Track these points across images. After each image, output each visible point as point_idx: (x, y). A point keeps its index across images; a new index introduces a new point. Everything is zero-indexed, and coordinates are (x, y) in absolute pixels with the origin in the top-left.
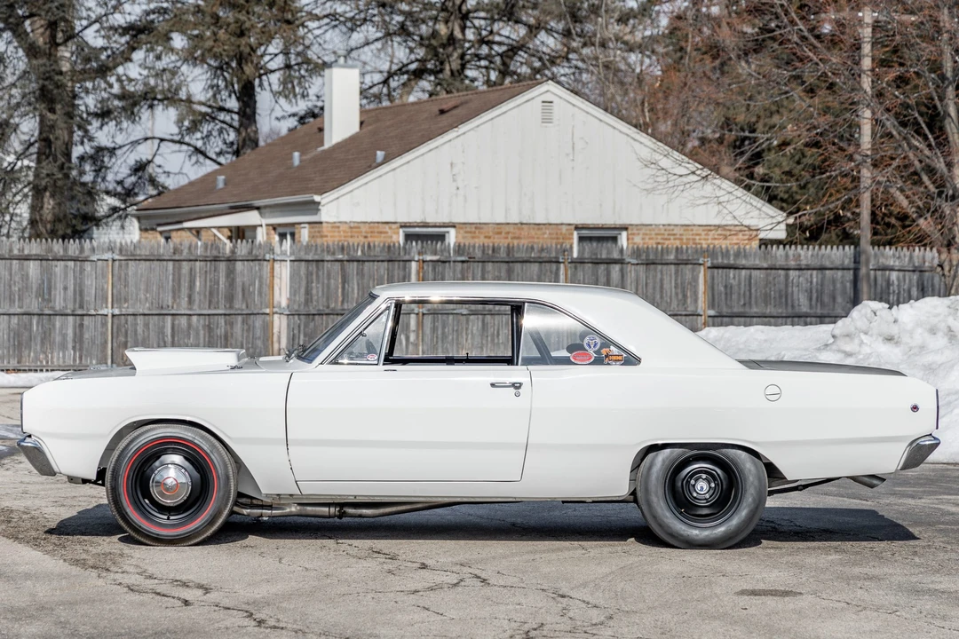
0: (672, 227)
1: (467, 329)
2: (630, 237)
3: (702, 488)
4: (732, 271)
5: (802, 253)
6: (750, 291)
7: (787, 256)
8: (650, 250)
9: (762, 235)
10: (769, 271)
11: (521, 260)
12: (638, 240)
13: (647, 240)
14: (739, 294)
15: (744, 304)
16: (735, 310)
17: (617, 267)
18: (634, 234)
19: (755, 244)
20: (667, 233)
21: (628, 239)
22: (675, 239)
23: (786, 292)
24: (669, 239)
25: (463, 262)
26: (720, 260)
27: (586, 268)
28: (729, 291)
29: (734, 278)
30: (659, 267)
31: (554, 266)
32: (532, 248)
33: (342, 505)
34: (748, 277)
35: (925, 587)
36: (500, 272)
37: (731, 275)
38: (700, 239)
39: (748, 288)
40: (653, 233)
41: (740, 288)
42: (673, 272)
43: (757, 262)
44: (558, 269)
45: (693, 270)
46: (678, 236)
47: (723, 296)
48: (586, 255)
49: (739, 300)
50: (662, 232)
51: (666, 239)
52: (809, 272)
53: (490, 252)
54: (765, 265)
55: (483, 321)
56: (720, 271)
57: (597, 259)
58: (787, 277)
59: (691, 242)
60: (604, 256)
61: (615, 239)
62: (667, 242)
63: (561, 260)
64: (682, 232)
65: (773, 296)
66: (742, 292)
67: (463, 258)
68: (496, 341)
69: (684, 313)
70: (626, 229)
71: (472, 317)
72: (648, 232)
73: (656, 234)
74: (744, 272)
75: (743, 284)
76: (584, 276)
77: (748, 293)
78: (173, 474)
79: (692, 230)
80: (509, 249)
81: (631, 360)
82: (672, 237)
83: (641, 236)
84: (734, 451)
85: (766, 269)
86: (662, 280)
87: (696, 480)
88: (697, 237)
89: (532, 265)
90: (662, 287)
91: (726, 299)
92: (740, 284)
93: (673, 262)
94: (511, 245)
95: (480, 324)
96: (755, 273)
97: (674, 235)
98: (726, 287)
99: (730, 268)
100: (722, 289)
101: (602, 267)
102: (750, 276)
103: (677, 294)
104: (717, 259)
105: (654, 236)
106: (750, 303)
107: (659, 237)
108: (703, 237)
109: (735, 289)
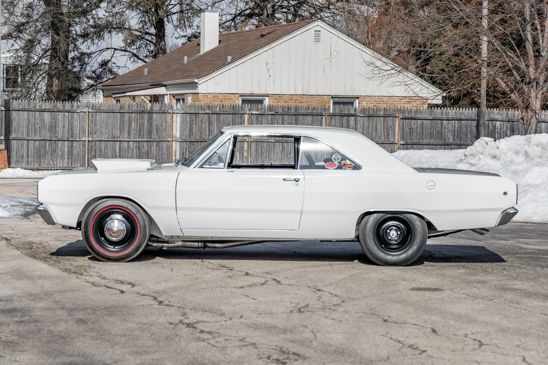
0: (382, 97)
1: (274, 150)
2: (360, 102)
3: (393, 234)
4: (413, 121)
5: (450, 111)
6: (423, 131)
7: (442, 113)
8: (370, 109)
9: (429, 102)
10: (432, 121)
11: (302, 114)
12: (364, 104)
13: (369, 104)
15: (420, 138)
16: (415, 141)
17: (353, 118)
18: (362, 101)
19: (426, 106)
20: (379, 100)
21: (359, 104)
22: (384, 104)
23: (441, 132)
24: (381, 104)
25: (272, 115)
26: (407, 115)
27: (337, 118)
28: (411, 131)
29: (414, 124)
30: (375, 118)
31: (320, 117)
32: (309, 108)
33: (205, 242)
34: (421, 124)
35: (509, 287)
36: (291, 120)
37: (413, 123)
38: (397, 104)
39: (421, 130)
40: (372, 100)
41: (417, 130)
42: (382, 121)
43: (426, 116)
44: (322, 119)
45: (393, 120)
46: (385, 102)
47: (408, 133)
48: (337, 112)
49: (417, 136)
50: (377, 100)
51: (379, 104)
52: (454, 121)
53: (286, 110)
54: (431, 118)
55: (282, 146)
56: (407, 120)
57: (342, 114)
58: (442, 123)
59: (392, 105)
60: (346, 113)
61: (352, 103)
62: (379, 105)
63: (323, 114)
64: (387, 100)
65: (434, 134)
66: (418, 132)
67: (272, 113)
68: (289, 156)
69: (388, 143)
70: (358, 98)
71: (277, 144)
72: (370, 100)
73: (374, 101)
74: (419, 121)
75: (419, 127)
76: (335, 122)
77: (421, 132)
78: (116, 224)
79: (393, 99)
80: (296, 108)
81: (357, 167)
82: (382, 103)
83: (366, 102)
84: (410, 215)
86: (376, 125)
87: (390, 230)
88: (396, 103)
89: (308, 117)
90: (376, 129)
91: (410, 135)
92: (417, 127)
93: (382, 115)
94: (297, 106)
95: (281, 147)
96: (425, 121)
97: (383, 101)
98: (410, 129)
99: (412, 119)
100: (408, 130)
101: (345, 118)
102: (423, 123)
103: (384, 133)
104: (406, 114)
105: (373, 102)
106: (422, 138)
107: (376, 102)
108: (399, 102)
109: (415, 130)
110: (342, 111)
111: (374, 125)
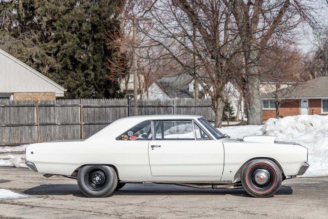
0: (28, 93)
1: (5, 132)
2: (15, 97)
4: (89, 108)
5: (110, 101)
6: (95, 116)
7: (106, 102)
9: (57, 95)
10: (100, 108)
11: (22, 106)
12: (17, 98)
13: (20, 98)
14: (91, 116)
15: (93, 120)
16: (90, 122)
17: (52, 108)
18: (16, 96)
20: (26, 95)
21: (14, 98)
22: (29, 97)
23: (105, 115)
24: (27, 97)
25: (3, 107)
26: (85, 105)
27: (43, 108)
28: (88, 116)
29: (90, 111)
30: (66, 107)
31: (32, 108)
32: (25, 101)
34: (94, 110)
36: (15, 110)
37: (89, 110)
38: (37, 97)
39: (94, 114)
40: (22, 95)
41: (91, 114)
42: (71, 109)
43: (97, 105)
44: (34, 109)
46: (30, 96)
47: (86, 118)
48: (43, 104)
49: (91, 119)
50: (25, 95)
51: (26, 97)
52: (112, 108)
53: (12, 103)
54: (99, 106)
55: (10, 128)
56: (85, 108)
58: (106, 109)
59: (34, 98)
61: (9, 98)
63: (35, 106)
64: (31, 95)
65: (101, 117)
66: (92, 115)
67: (3, 106)
68: (14, 135)
69: (75, 124)
70: (13, 94)
71: (6, 127)
72: (20, 95)
73: (23, 96)
74: (92, 108)
75: (92, 113)
76: (42, 111)
77: (94, 116)
79: (34, 94)
80: (18, 102)
82: (28, 97)
83: (18, 97)
85: (99, 107)
86: (67, 112)
88: (36, 97)
89: (26, 107)
90: (67, 115)
91: (87, 118)
92: (91, 113)
94: (19, 100)
95: (9, 130)
96: (96, 109)
97: (29, 96)
98: (87, 114)
99: (88, 107)
100: (86, 115)
102: (95, 110)
103: (72, 117)
104: (84, 104)
105: (22, 96)
106: (95, 119)
107: (24, 97)
108: (38, 96)
109: (90, 114)
110: (46, 103)
111: (66, 112)
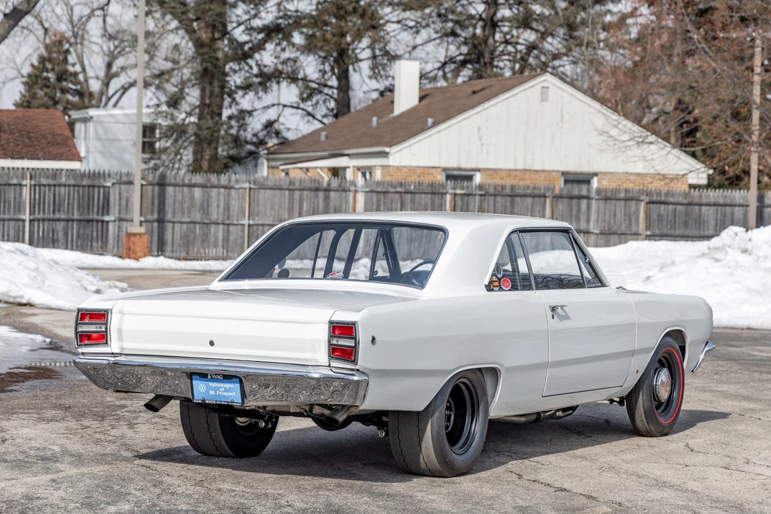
0: (629, 175)
2: (600, 181)
4: (663, 206)
5: (711, 194)
6: (675, 219)
7: (701, 196)
8: (608, 190)
10: (688, 206)
11: (520, 195)
12: (605, 183)
13: (610, 183)
14: (667, 221)
15: (671, 228)
16: (664, 232)
17: (584, 202)
18: (602, 179)
19: (685, 187)
20: (625, 179)
21: (598, 182)
23: (700, 220)
25: (481, 195)
26: (655, 198)
28: (660, 218)
29: (664, 210)
30: (614, 202)
31: (542, 199)
32: (528, 187)
34: (673, 209)
36: (506, 202)
37: (663, 208)
38: (648, 183)
39: (673, 217)
40: (616, 178)
41: (668, 217)
42: (623, 205)
43: (680, 200)
44: (545, 202)
45: (637, 205)
46: (633, 181)
47: (657, 221)
49: (667, 225)
50: (622, 177)
51: (624, 183)
52: (716, 207)
53: (500, 189)
54: (686, 202)
56: (655, 205)
57: (572, 195)
58: (700, 210)
59: (641, 185)
60: (577, 194)
61: (588, 182)
62: (625, 185)
63: (547, 196)
64: (636, 178)
65: (690, 223)
66: (669, 219)
67: (481, 193)
69: (629, 233)
70: (597, 175)
72: (612, 178)
73: (618, 179)
74: (671, 207)
75: (670, 214)
76: (563, 206)
77: (673, 221)
79: (642, 177)
80: (513, 187)
83: (607, 180)
85: (687, 204)
86: (615, 211)
88: (645, 182)
89: (528, 198)
90: (615, 215)
91: (658, 223)
92: (668, 215)
93: (623, 198)
94: (514, 185)
96: (679, 207)
97: (630, 180)
98: (658, 216)
99: (662, 203)
100: (656, 217)
101: (575, 201)
102: (675, 209)
103: (625, 220)
104: (653, 197)
105: (616, 181)
106: (675, 227)
107: (620, 182)
108: (650, 182)
109: (665, 218)
110: (571, 192)
111: (613, 211)
